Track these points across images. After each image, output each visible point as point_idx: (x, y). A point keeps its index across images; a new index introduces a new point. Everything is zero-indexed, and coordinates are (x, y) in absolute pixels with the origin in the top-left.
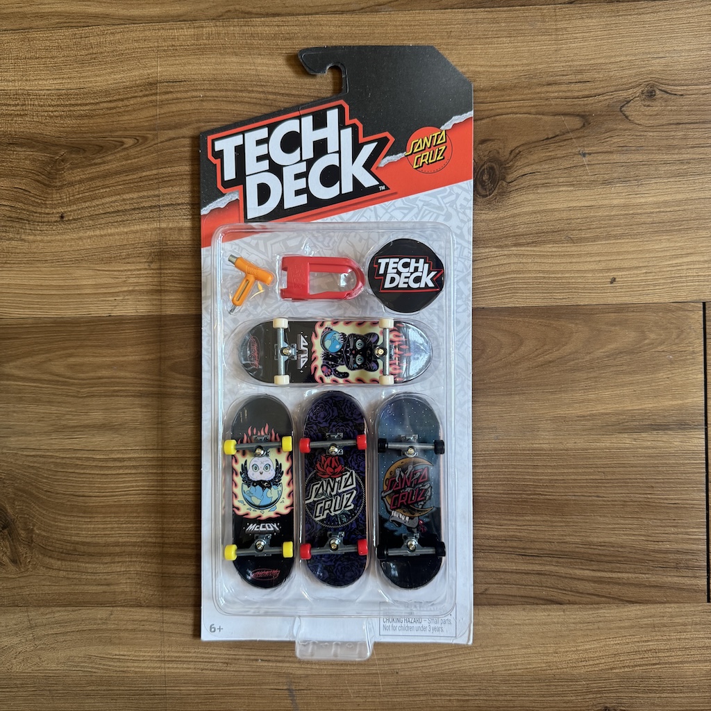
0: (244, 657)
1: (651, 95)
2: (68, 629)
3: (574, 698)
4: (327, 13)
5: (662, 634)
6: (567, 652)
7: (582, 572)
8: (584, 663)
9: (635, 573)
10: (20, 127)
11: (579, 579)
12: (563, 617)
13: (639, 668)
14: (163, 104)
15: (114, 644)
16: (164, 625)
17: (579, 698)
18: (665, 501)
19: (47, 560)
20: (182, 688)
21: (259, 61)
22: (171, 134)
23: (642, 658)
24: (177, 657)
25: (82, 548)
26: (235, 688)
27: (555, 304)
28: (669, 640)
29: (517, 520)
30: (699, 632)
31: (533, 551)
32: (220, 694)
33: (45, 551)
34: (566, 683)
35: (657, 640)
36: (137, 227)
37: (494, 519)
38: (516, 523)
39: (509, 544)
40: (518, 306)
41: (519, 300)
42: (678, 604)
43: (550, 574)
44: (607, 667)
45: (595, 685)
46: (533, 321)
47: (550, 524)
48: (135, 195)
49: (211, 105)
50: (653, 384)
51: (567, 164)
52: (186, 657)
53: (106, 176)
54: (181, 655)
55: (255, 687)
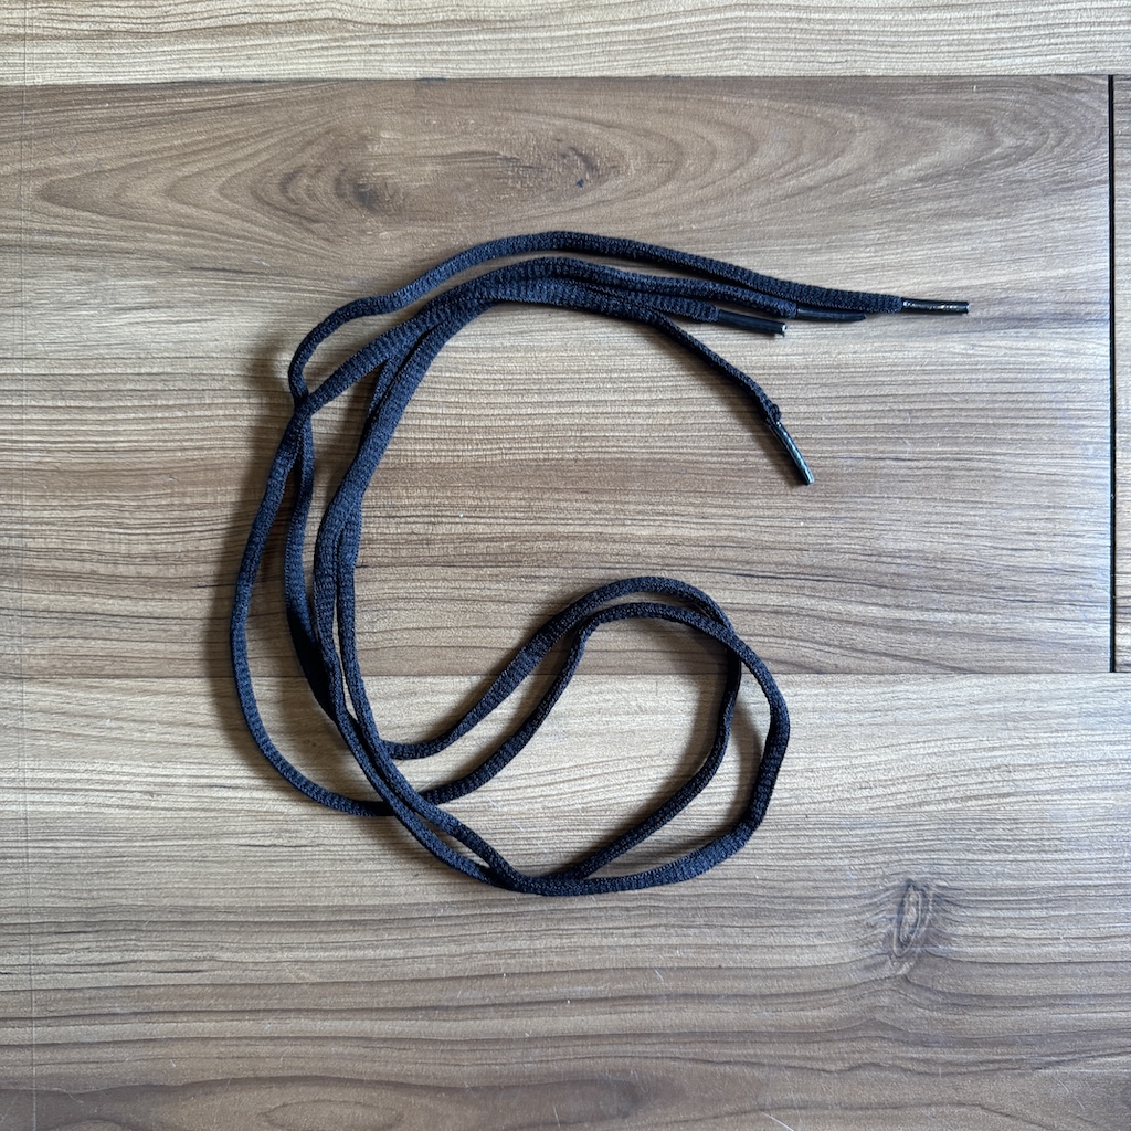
0: (184, 780)
3: (847, 862)
5: (1022, 734)
6: (832, 768)
7: (861, 608)
8: (866, 793)
9: (968, 611)
11: (856, 623)
12: (825, 698)
13: (974, 803)
16: (25, 715)
17: (857, 861)
18: (1031, 469)
20: (59, 844)
23: (981, 783)
24: (50, 780)
26: (167, 843)
27: (819, 73)
28: (1035, 746)
29: (736, 508)
30: (1093, 730)
31: (765, 568)
32: (137, 856)
34: (829, 832)
35: (1012, 747)
37: (692, 504)
38: (735, 512)
39: (719, 553)
40: (747, 74)
41: (750, 63)
42: (1053, 676)
44: (912, 800)
45: (888, 836)
46: (776, 104)
47: (800, 514)
50: (1010, 236)
52: (68, 780)
54: (59, 776)
55: (208, 842)
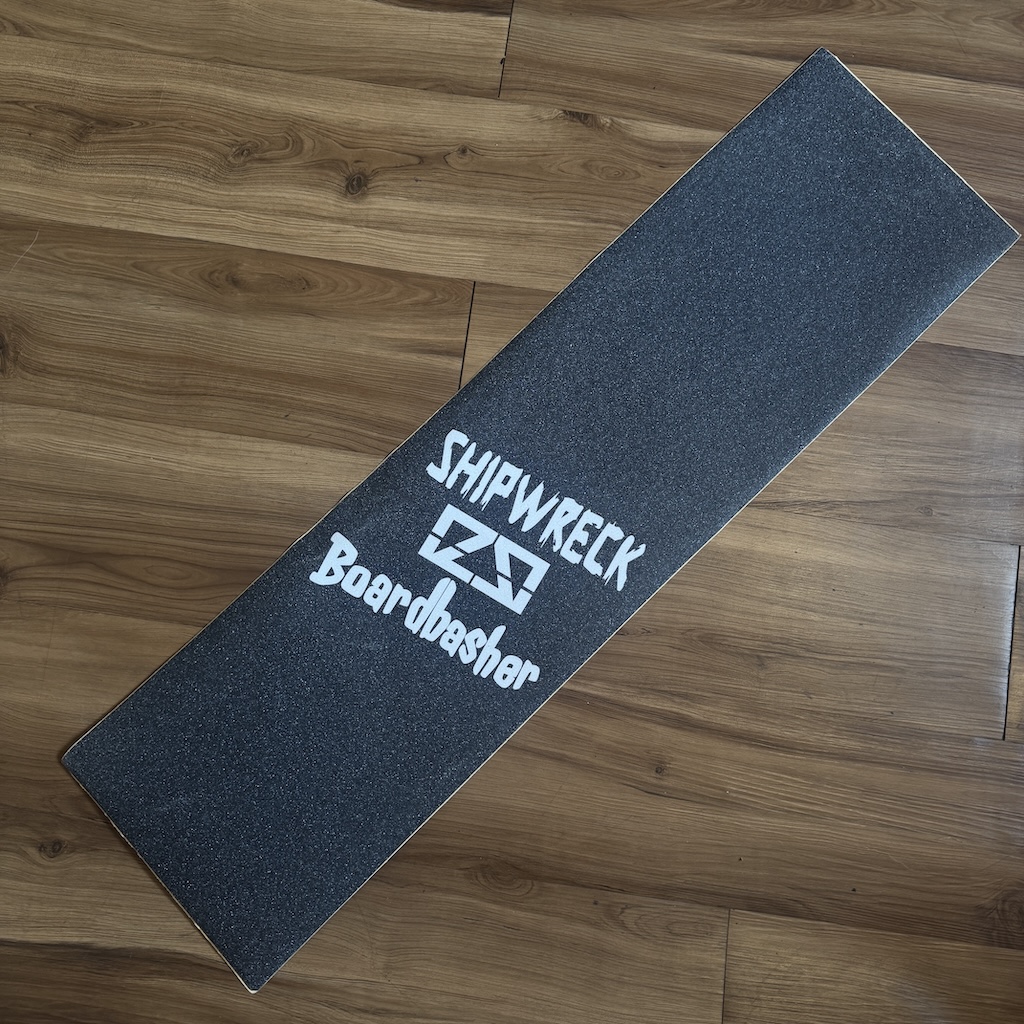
1: (464, 151)
2: (28, 420)
4: (276, 69)
10: (68, 102)
14: (162, 105)
15: (56, 434)
19: (25, 373)
21: (228, 90)
22: (165, 123)
25: (49, 369)
33: (24, 368)
36: (130, 176)
43: (352, 432)
48: (134, 156)
49: (193, 111)
51: (406, 184)
53: (116, 142)
